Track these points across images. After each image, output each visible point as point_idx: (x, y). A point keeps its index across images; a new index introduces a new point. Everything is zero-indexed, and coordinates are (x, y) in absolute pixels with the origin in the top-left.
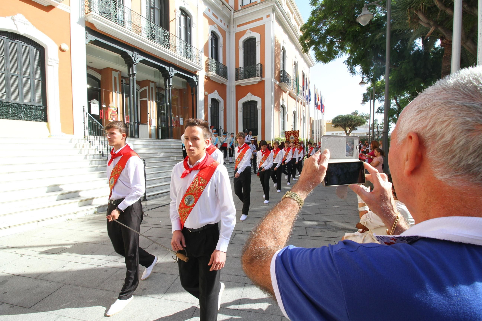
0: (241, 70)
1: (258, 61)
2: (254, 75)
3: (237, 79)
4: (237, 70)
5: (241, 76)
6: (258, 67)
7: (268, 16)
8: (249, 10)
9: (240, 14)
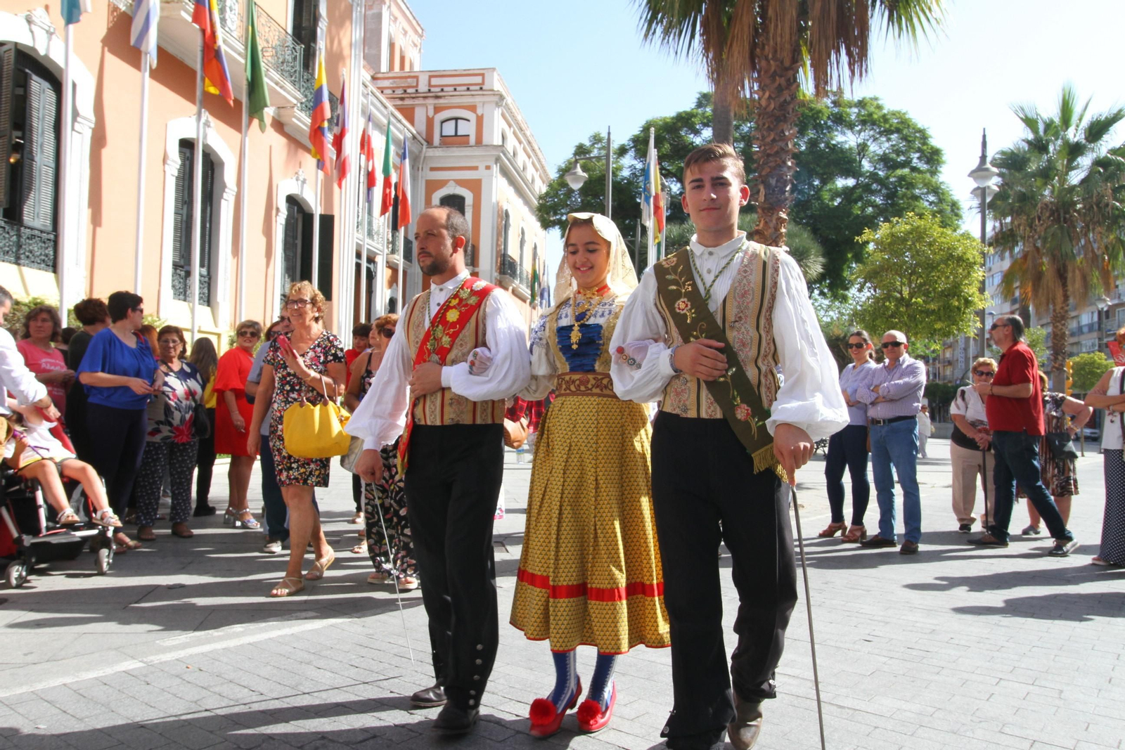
7: (488, 168)
8: (456, 152)
9: (438, 153)
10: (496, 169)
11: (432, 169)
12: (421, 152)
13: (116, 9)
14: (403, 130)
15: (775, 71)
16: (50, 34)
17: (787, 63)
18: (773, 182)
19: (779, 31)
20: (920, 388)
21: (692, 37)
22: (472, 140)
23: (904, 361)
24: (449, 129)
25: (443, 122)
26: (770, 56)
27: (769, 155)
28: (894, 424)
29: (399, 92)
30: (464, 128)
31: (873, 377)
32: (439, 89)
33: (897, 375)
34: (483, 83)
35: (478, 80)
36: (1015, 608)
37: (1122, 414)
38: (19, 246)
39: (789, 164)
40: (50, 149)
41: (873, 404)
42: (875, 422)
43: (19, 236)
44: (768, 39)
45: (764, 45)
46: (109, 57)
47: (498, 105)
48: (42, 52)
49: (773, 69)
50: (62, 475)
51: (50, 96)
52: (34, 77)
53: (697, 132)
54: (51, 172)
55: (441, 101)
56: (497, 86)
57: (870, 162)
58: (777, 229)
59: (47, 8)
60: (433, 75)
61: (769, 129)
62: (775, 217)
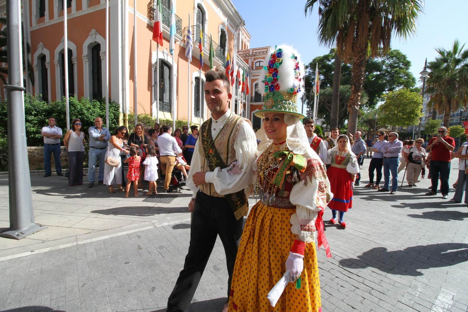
2: (260, 101)
3: (251, 102)
5: (253, 100)
9: (255, 71)
11: (253, 76)
12: (250, 71)
13: (181, 46)
14: (246, 66)
15: (359, 51)
16: (167, 55)
17: (363, 49)
18: (357, 84)
19: (362, 39)
20: (401, 149)
21: (334, 41)
23: (396, 141)
24: (258, 65)
25: (256, 63)
26: (358, 47)
27: (356, 77)
28: (391, 159)
29: (244, 55)
30: (262, 64)
31: (386, 145)
32: (255, 54)
33: (394, 145)
35: (266, 50)
36: (426, 216)
37: (466, 160)
38: (163, 107)
39: (362, 79)
40: (168, 83)
41: (385, 153)
42: (385, 158)
43: (163, 105)
44: (358, 41)
45: (356, 43)
46: (180, 59)
48: (166, 60)
49: (359, 50)
50: (185, 169)
51: (168, 70)
52: (165, 66)
53: (329, 61)
54: (168, 89)
55: (256, 57)
57: (385, 66)
58: (357, 98)
59: (167, 49)
60: (254, 50)
61: (357, 69)
62: (357, 94)
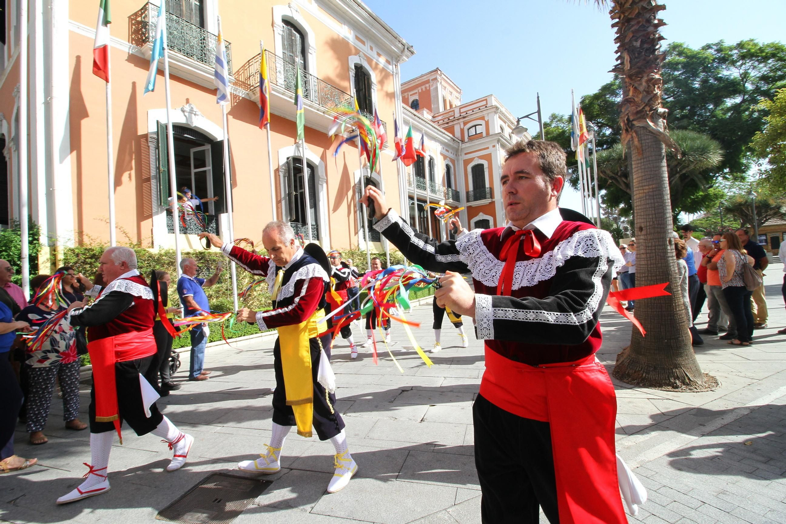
0: (471, 193)
1: (487, 185)
2: (485, 198)
3: (468, 201)
4: (467, 193)
5: (472, 198)
6: (488, 190)
7: (494, 146)
8: (477, 142)
9: (467, 145)
10: (498, 146)
11: (466, 154)
12: (459, 147)
13: (237, 96)
14: (449, 138)
16: (194, 114)
22: (484, 134)
24: (472, 132)
25: (468, 129)
29: (445, 120)
30: (480, 129)
32: (465, 113)
34: (487, 104)
35: (484, 103)
47: (496, 113)
48: (193, 126)
55: (466, 119)
56: (494, 103)
60: (461, 107)
